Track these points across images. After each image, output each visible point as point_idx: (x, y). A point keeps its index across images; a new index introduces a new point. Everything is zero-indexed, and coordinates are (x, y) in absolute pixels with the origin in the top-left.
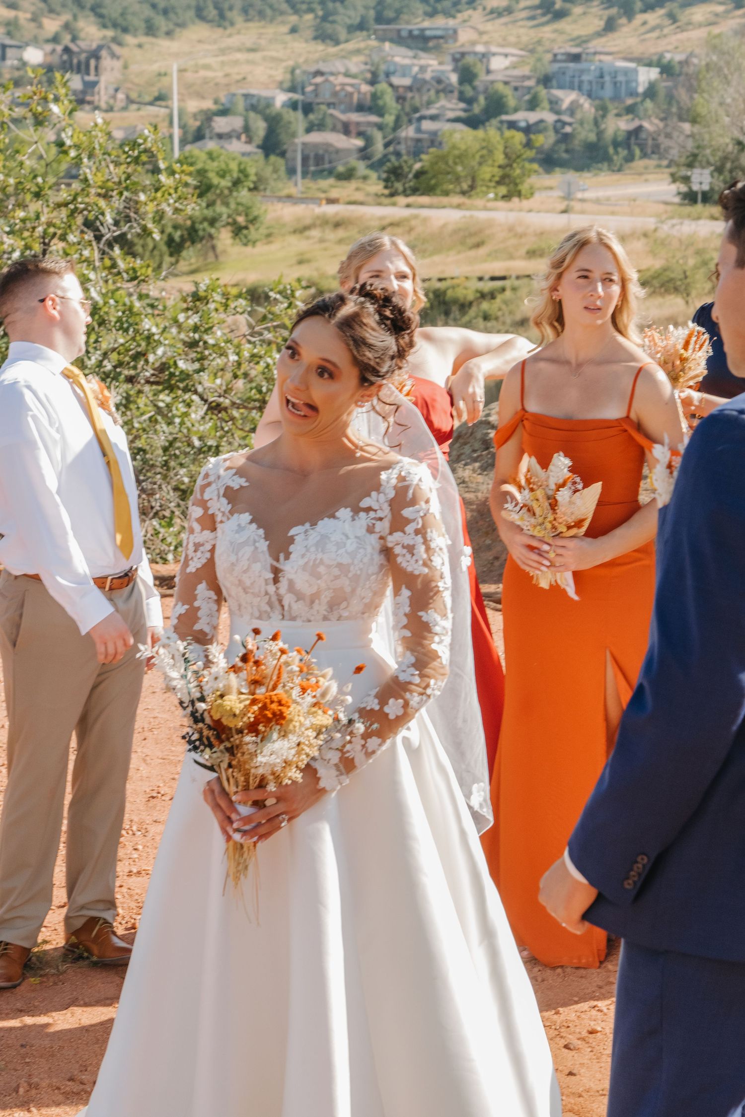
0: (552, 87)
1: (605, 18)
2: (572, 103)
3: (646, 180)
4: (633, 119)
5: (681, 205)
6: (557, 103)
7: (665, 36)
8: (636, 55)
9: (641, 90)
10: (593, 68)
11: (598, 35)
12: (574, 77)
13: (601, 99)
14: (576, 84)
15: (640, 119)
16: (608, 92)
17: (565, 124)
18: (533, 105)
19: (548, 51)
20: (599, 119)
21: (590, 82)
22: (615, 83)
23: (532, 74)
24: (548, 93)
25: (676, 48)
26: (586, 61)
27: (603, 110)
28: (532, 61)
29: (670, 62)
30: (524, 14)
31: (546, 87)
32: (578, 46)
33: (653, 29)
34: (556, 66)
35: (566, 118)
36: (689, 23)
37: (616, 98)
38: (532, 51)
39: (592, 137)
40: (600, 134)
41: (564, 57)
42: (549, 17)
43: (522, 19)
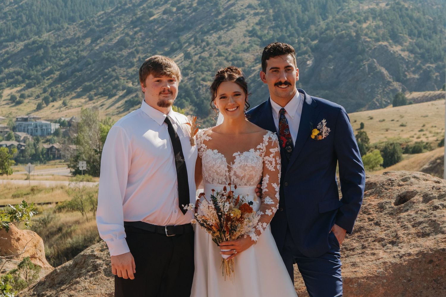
0: (16, 131)
1: (37, 104)
2: (25, 137)
3: (57, 167)
4: (49, 144)
5: (72, 177)
6: (18, 137)
7: (61, 111)
8: (50, 119)
9: (52, 132)
10: (33, 124)
11: (35, 111)
12: (25, 127)
13: (36, 136)
14: (26, 130)
15: (52, 144)
16: (39, 133)
17: (22, 146)
18: (9, 138)
19: (14, 117)
20: (36, 144)
21: (32, 129)
22: (42, 130)
23: (8, 126)
24: (15, 134)
25: (66, 116)
26: (30, 121)
27: (38, 140)
28: (8, 121)
29: (64, 121)
30: (5, 103)
31: (14, 131)
32: (27, 115)
33: (57, 109)
34: (18, 123)
35: (22, 144)
36: (71, 106)
37: (42, 135)
38: (7, 117)
39: (34, 151)
40: (36, 150)
41: (21, 120)
42: (14, 104)
43: (4, 105)
